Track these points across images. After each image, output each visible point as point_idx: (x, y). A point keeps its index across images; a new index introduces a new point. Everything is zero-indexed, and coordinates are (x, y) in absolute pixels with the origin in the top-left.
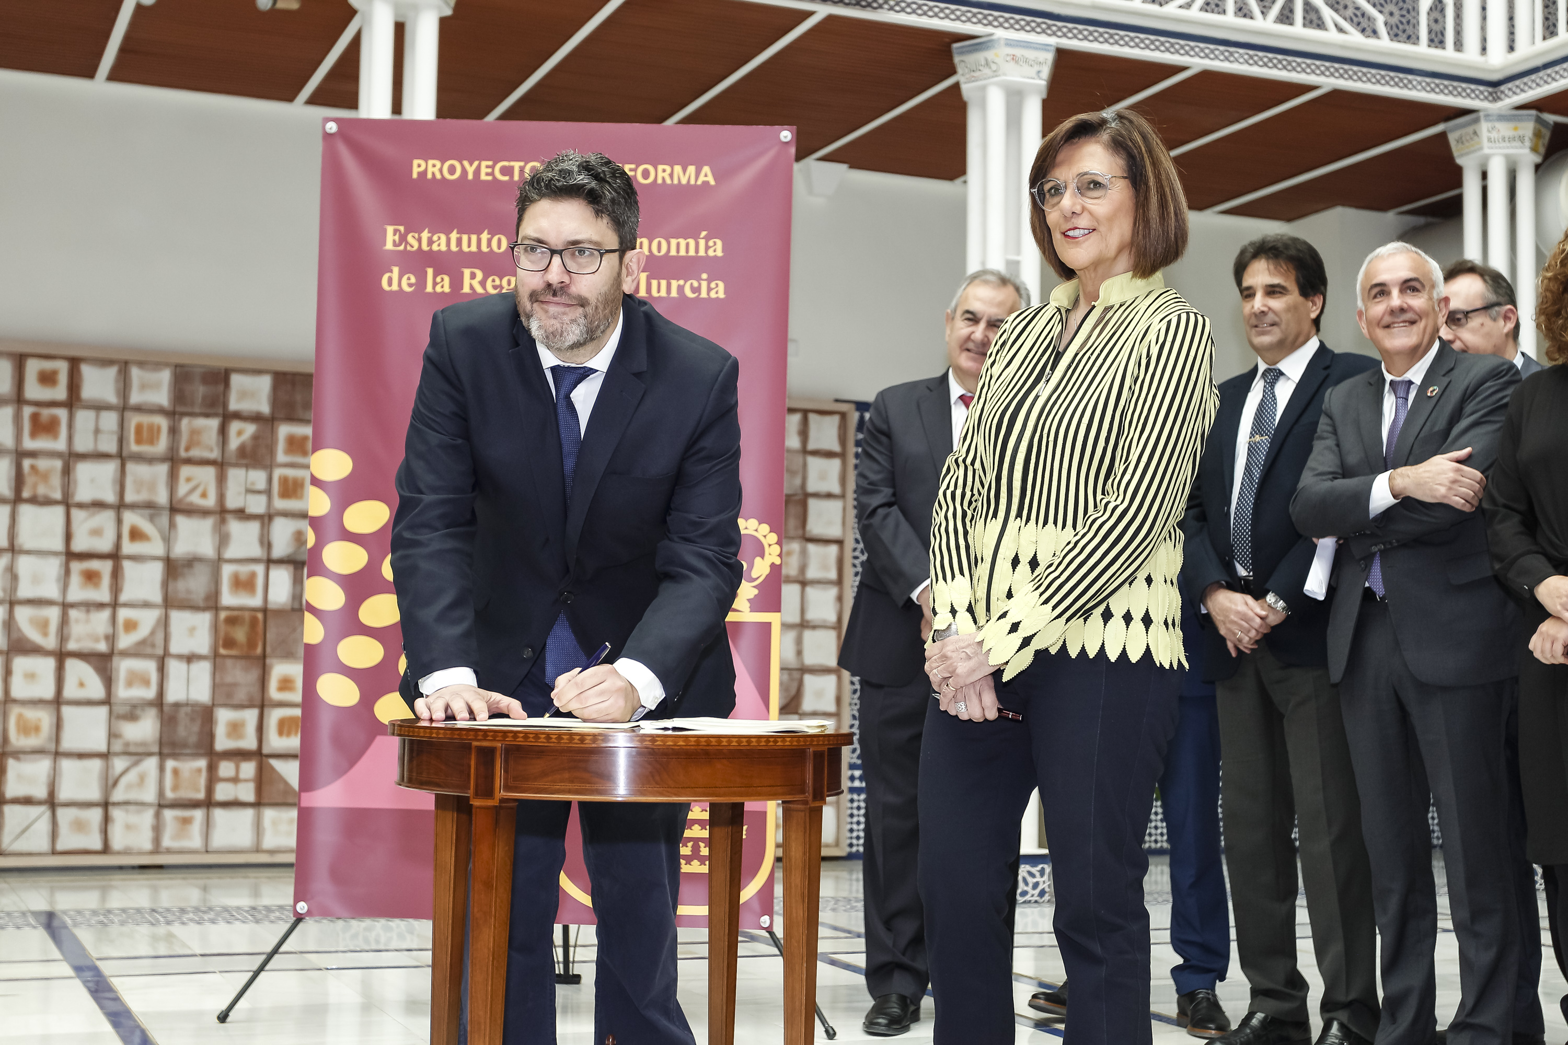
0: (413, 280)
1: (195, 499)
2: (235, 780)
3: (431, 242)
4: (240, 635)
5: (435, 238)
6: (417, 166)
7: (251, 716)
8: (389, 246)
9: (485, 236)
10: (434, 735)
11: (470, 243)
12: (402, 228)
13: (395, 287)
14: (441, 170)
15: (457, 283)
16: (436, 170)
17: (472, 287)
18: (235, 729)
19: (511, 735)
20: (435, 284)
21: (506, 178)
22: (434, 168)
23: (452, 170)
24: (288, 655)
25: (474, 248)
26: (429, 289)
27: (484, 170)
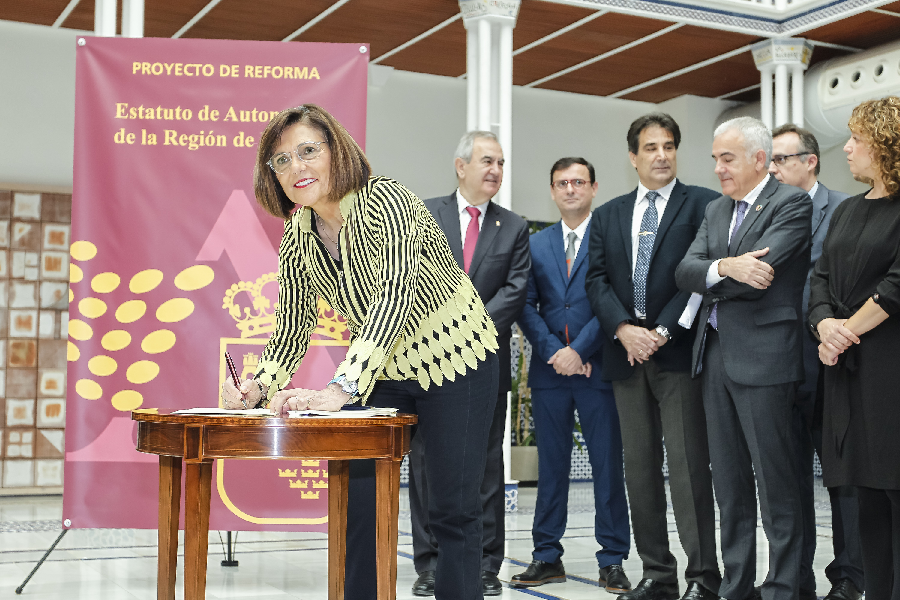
0: (134, 137)
2: (20, 443)
3: (144, 113)
4: (22, 354)
5: (147, 111)
6: (136, 67)
7: (29, 404)
8: (119, 116)
9: (178, 110)
10: (161, 420)
11: (169, 115)
12: (126, 105)
13: (122, 141)
14: (150, 69)
15: (161, 139)
16: (148, 69)
17: (170, 141)
18: (20, 412)
19: (209, 419)
20: (147, 139)
21: (191, 74)
22: (146, 68)
23: (157, 69)
24: (53, 367)
25: (171, 117)
26: (144, 142)
27: (177, 69)
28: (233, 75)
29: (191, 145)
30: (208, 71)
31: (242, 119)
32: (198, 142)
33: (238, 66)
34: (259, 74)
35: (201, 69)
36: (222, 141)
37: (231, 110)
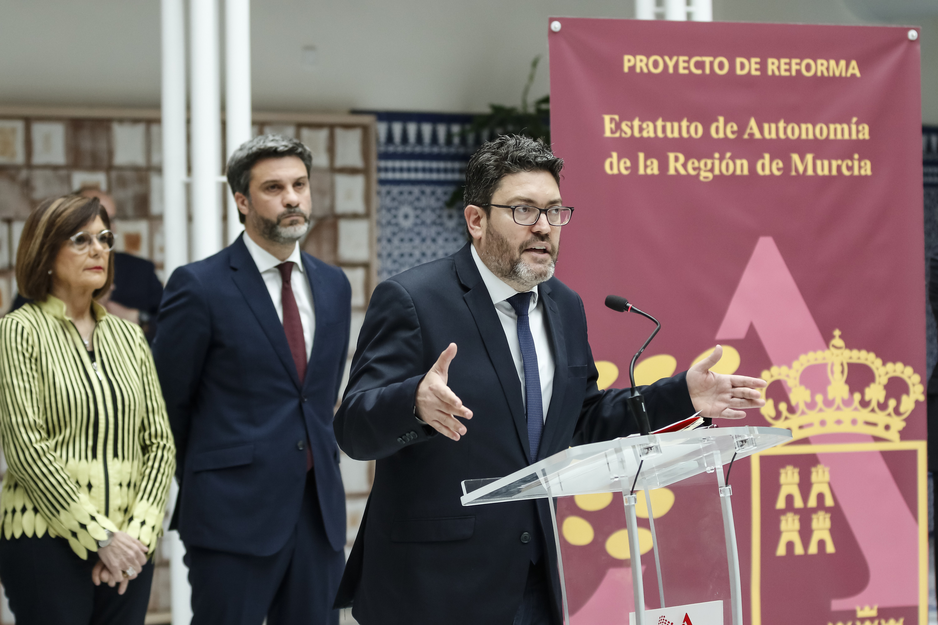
0: (628, 164)
3: (641, 129)
5: (644, 126)
6: (628, 61)
8: (608, 134)
9: (685, 123)
11: (673, 130)
12: (616, 117)
13: (615, 171)
14: (647, 65)
15: (664, 166)
16: (643, 65)
17: (676, 170)
20: (646, 167)
21: (699, 72)
22: (641, 63)
23: (656, 64)
25: (676, 135)
26: (641, 171)
27: (681, 65)
28: (754, 73)
29: (703, 174)
30: (721, 66)
31: (767, 136)
32: (712, 170)
33: (758, 60)
34: (786, 70)
35: (712, 63)
36: (742, 167)
37: (753, 123)
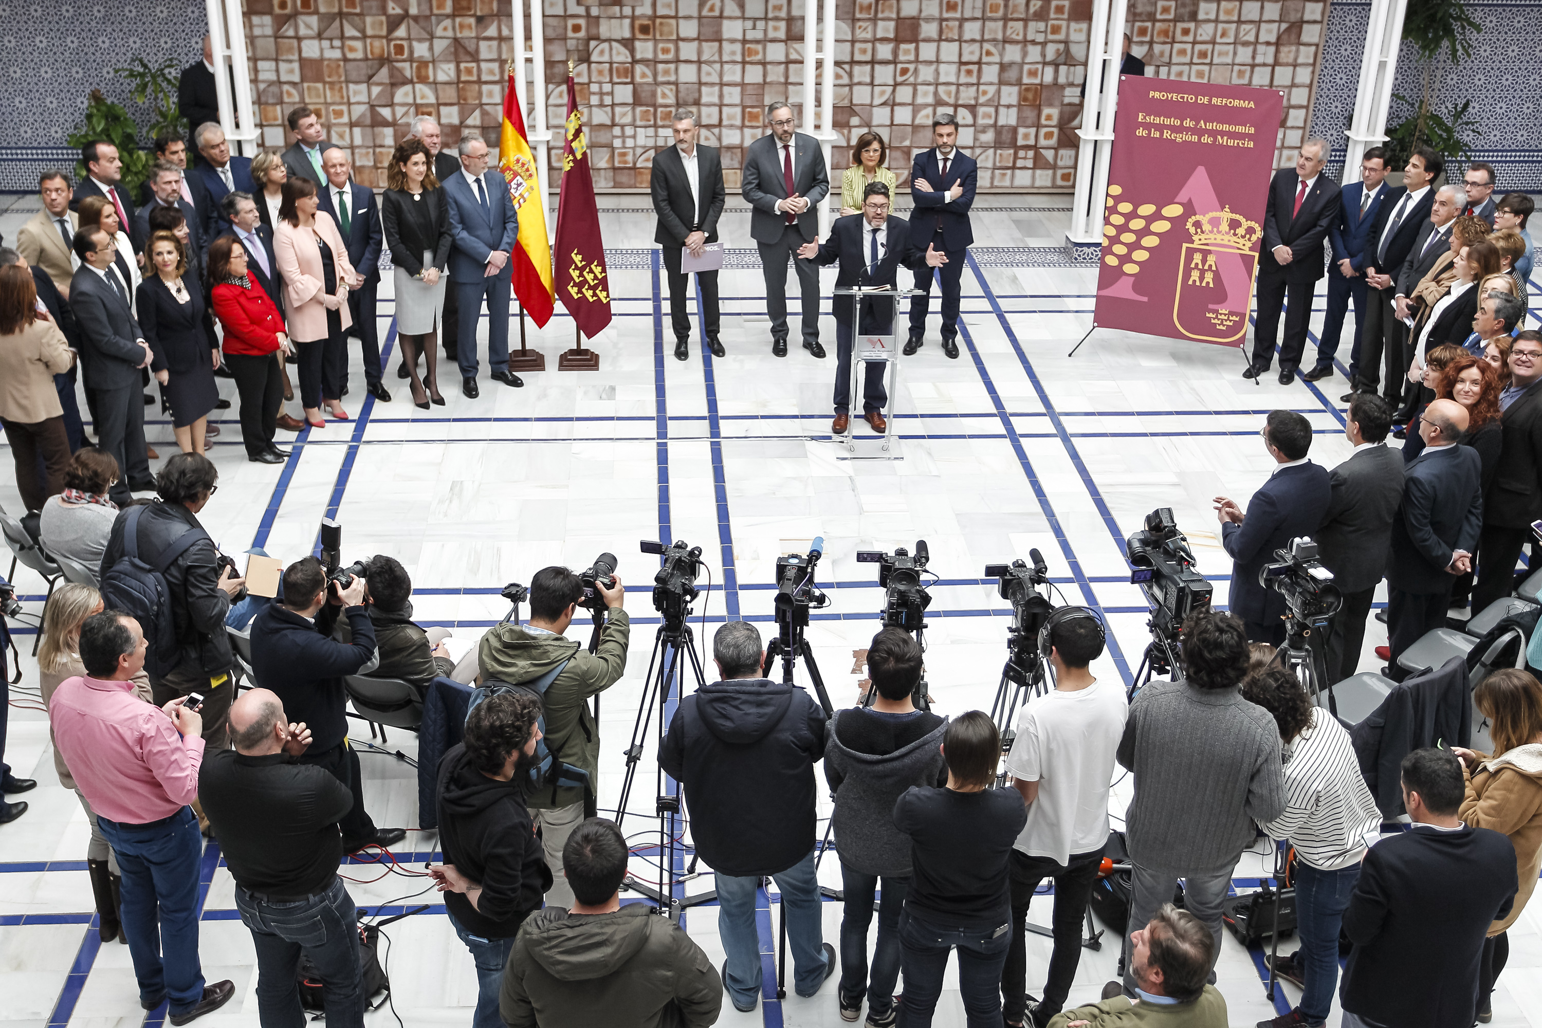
0: (1147, 132)
1: (1014, 37)
2: (1025, 158)
4: (1030, 96)
5: (1155, 118)
6: (1152, 94)
7: (1033, 131)
11: (1167, 122)
12: (1144, 114)
13: (1141, 134)
14: (1160, 95)
15: (1162, 134)
17: (1166, 136)
18: (1026, 136)
22: (1157, 95)
23: (1164, 96)
24: (1051, 105)
26: (1152, 135)
27: (1175, 96)
28: (1205, 102)
29: (1178, 139)
30: (1192, 98)
31: (1208, 126)
32: (1182, 138)
33: (1208, 98)
34: (1220, 103)
35: (1188, 97)
36: (1195, 138)
37: (1202, 122)
